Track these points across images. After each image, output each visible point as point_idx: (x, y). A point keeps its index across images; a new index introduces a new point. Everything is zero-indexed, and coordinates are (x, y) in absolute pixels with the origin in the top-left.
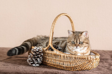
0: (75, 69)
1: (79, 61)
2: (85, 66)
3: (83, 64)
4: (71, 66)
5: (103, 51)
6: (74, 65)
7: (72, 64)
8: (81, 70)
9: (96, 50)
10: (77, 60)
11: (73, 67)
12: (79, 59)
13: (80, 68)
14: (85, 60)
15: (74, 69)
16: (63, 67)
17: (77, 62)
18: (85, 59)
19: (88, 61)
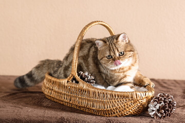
0: (112, 114)
1: (118, 101)
2: (128, 109)
3: (124, 106)
4: (105, 108)
5: (175, 81)
6: (110, 107)
7: (107, 106)
8: (122, 115)
9: (162, 80)
10: (114, 99)
11: (108, 110)
12: (118, 97)
13: (120, 112)
14: (127, 99)
15: (109, 114)
16: (93, 110)
17: (115, 101)
18: (127, 97)
19: (132, 101)
